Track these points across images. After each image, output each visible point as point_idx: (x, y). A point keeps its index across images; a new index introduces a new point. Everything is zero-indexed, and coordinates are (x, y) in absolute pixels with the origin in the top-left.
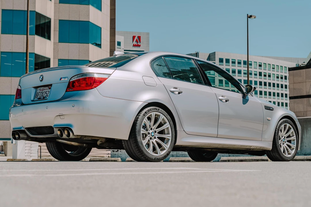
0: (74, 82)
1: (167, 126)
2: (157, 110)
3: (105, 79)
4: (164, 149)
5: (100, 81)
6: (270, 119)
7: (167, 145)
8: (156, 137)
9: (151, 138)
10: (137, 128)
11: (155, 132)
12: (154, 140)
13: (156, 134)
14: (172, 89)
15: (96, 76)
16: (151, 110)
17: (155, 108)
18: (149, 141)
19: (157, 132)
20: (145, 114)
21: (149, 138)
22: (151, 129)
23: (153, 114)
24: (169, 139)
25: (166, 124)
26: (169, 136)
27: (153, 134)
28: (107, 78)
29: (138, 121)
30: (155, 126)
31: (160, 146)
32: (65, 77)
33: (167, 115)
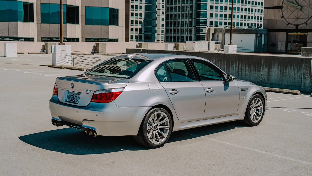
0: (96, 95)
1: (167, 119)
2: (159, 110)
3: (121, 92)
4: (164, 137)
5: (117, 94)
6: (244, 97)
7: (166, 134)
8: (158, 128)
9: (154, 131)
10: (144, 127)
11: (158, 125)
12: (157, 131)
13: (158, 126)
14: (171, 92)
15: (114, 91)
16: (154, 111)
17: (158, 109)
18: (153, 132)
19: (159, 125)
20: (150, 115)
21: (153, 130)
22: (155, 123)
23: (156, 113)
24: (167, 130)
25: (166, 119)
26: (167, 127)
27: (156, 127)
28: (122, 92)
29: (145, 122)
30: (157, 121)
31: (160, 135)
32: (91, 90)
33: (166, 112)
